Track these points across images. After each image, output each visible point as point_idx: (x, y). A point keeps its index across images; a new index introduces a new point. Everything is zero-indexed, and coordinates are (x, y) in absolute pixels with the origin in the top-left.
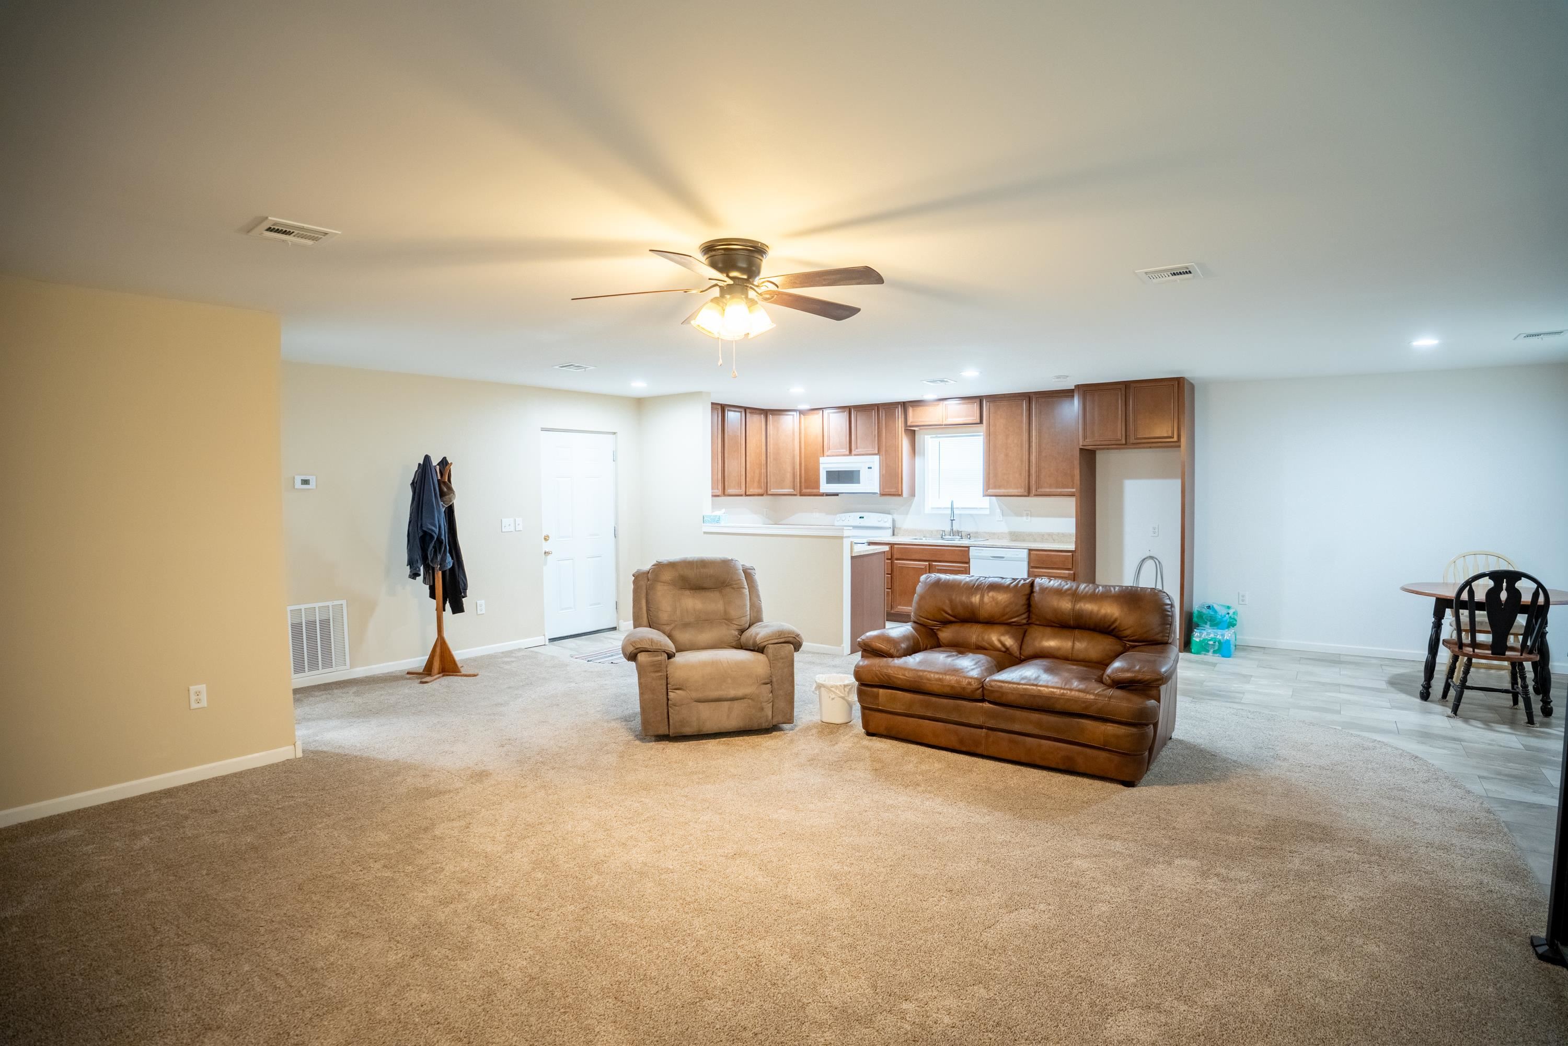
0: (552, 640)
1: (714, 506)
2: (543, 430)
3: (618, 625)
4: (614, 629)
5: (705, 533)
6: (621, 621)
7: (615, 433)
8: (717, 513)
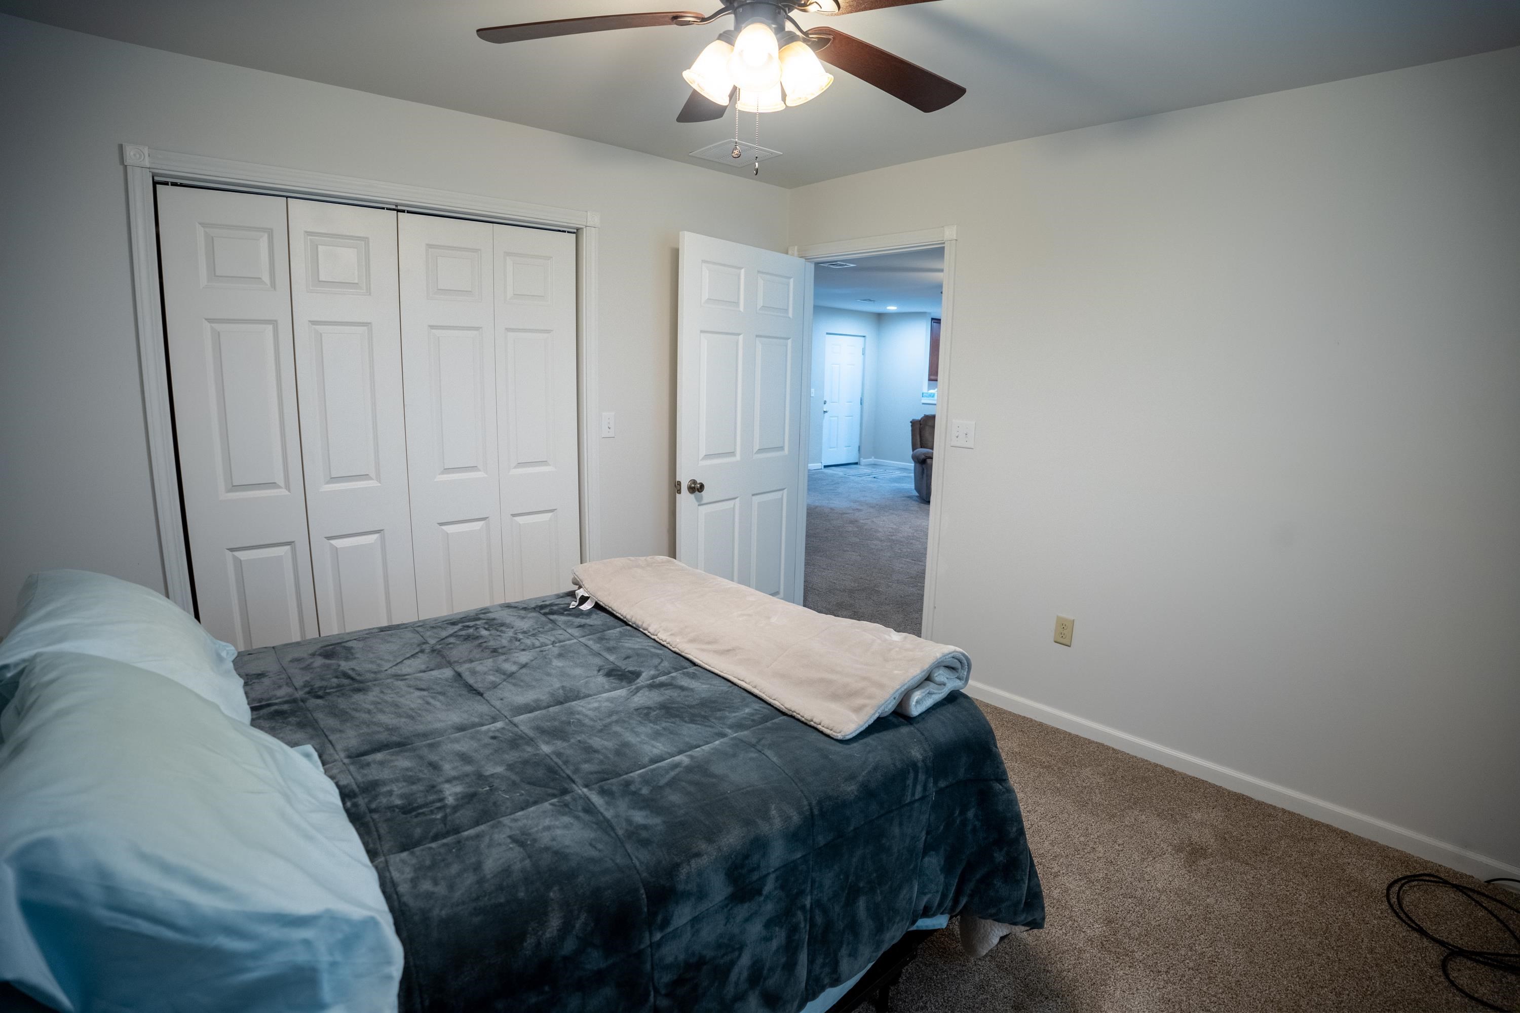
0: (825, 467)
1: (929, 388)
2: (827, 334)
3: (859, 460)
4: (856, 463)
5: (923, 404)
6: (862, 459)
7: (864, 336)
8: (932, 391)
